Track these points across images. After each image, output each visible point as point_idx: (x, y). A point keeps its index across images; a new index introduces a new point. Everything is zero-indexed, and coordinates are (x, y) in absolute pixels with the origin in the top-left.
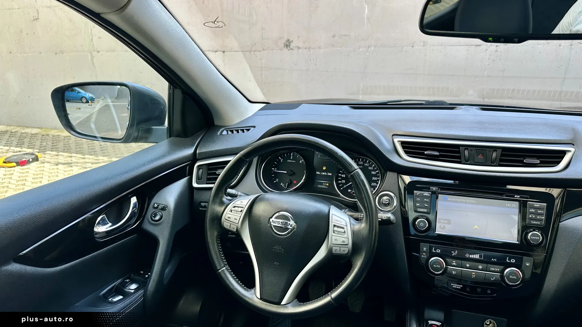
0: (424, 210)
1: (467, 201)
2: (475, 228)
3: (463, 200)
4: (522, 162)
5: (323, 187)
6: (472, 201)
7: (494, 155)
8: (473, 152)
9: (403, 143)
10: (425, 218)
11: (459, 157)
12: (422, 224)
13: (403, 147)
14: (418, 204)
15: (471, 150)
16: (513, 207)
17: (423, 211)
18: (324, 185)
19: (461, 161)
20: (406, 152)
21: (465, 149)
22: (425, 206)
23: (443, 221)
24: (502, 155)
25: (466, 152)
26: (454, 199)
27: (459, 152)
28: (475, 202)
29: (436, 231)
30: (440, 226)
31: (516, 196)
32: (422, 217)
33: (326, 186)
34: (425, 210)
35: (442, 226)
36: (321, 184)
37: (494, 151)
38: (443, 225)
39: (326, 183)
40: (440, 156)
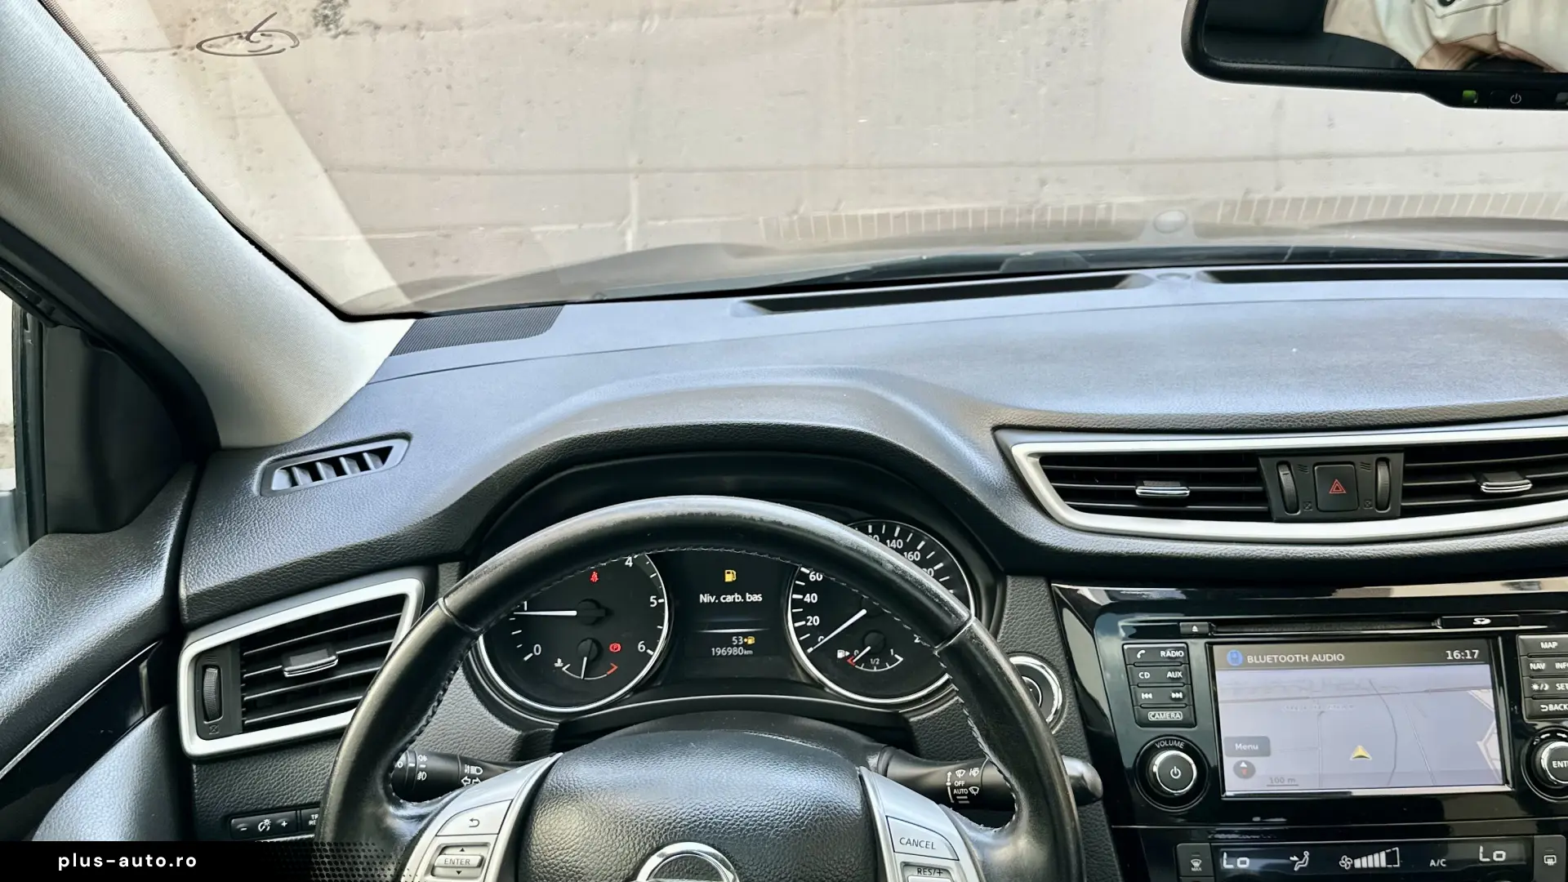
0: (1173, 714)
1: (1315, 658)
2: (1356, 755)
3: (1300, 658)
4: (1474, 490)
5: (735, 651)
6: (1330, 658)
7: (1383, 474)
8: (1309, 470)
9: (1047, 461)
10: (1181, 745)
11: (1262, 498)
12: (1176, 773)
13: (1051, 476)
14: (1147, 696)
15: (1302, 468)
16: (1473, 662)
17: (1169, 719)
18: (738, 646)
19: (1269, 509)
20: (1065, 494)
21: (1280, 463)
22: (1176, 699)
23: (1245, 747)
24: (1409, 474)
25: (1286, 477)
26: (1268, 659)
27: (1256, 478)
28: (1341, 657)
29: (1227, 789)
30: (1237, 768)
31: (1477, 621)
32: (1169, 742)
33: (746, 646)
34: (1177, 716)
35: (1243, 765)
36: (726, 641)
37: (1381, 462)
38: (1246, 762)
39: (745, 635)
40: (1195, 498)
